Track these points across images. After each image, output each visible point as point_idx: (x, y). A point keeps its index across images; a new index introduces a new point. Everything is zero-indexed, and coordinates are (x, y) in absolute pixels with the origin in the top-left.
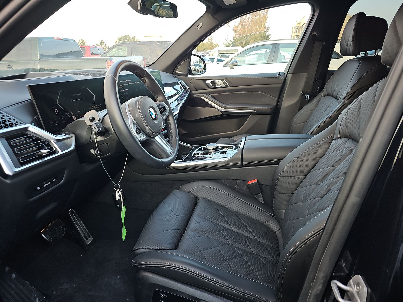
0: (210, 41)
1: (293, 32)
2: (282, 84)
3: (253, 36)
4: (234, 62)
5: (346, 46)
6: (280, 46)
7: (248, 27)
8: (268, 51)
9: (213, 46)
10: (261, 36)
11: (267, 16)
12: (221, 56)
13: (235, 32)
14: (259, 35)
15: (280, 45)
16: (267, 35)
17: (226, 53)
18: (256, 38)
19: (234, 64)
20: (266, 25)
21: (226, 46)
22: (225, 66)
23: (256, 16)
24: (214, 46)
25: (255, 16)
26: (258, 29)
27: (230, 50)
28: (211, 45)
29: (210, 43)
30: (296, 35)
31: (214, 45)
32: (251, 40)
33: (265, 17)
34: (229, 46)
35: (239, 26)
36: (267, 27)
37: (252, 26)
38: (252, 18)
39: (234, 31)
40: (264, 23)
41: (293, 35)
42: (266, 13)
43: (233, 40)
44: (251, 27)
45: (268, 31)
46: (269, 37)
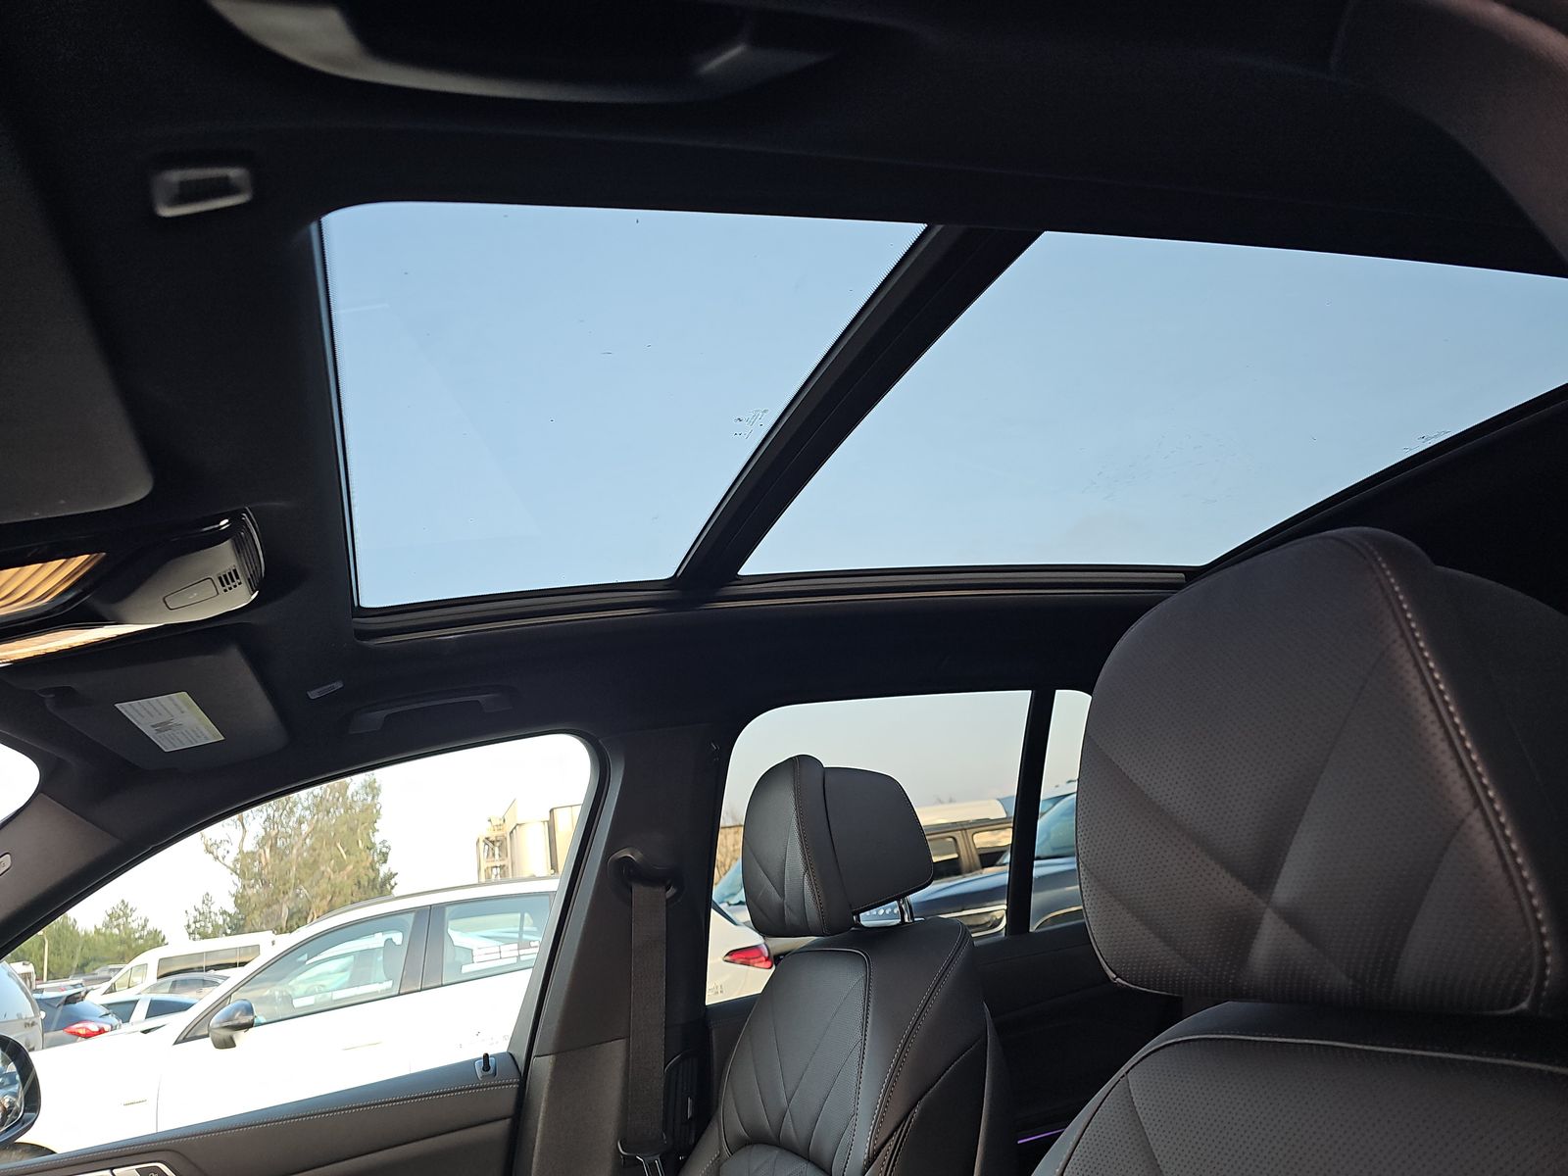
0: (118, 925)
1: (483, 856)
2: (508, 1121)
3: (325, 886)
4: (237, 1009)
5: (775, 896)
6: (447, 914)
7: (299, 854)
8: (398, 938)
9: (133, 946)
10: (359, 882)
11: (378, 807)
12: (174, 984)
13: (242, 875)
14: (348, 878)
15: (448, 910)
16: (382, 875)
17: (200, 969)
18: (337, 890)
19: (236, 1022)
20: (377, 839)
21: (197, 936)
22: (185, 1040)
23: (332, 810)
24: (141, 941)
25: (329, 812)
26: (345, 856)
27: (221, 954)
28: (122, 942)
29: (117, 932)
30: (494, 864)
31: (141, 937)
32: (318, 900)
33: (369, 811)
34: (215, 935)
35: (262, 851)
36: (379, 846)
37: (318, 846)
38: (316, 817)
39: (238, 872)
40: (368, 834)
41: (484, 866)
42: (370, 799)
43: (232, 909)
44: (314, 850)
45: (385, 861)
46: (392, 883)
